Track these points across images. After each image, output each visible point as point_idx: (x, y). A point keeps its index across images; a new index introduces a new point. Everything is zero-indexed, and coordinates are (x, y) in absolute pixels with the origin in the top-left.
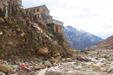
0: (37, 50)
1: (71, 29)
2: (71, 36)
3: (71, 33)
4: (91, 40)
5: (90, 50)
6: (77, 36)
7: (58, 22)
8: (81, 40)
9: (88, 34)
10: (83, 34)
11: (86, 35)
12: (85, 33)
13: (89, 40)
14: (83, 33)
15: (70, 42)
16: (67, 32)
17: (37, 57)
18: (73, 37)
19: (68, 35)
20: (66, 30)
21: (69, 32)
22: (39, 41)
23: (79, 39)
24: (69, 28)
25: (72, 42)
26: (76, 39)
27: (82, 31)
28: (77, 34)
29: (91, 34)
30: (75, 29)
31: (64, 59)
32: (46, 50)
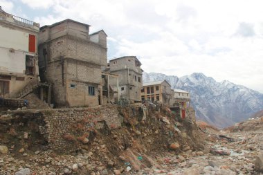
0: (169, 145)
1: (201, 80)
2: (203, 96)
3: (202, 89)
4: (248, 102)
5: (244, 127)
6: (217, 94)
7: (181, 95)
8: (225, 103)
9: (241, 90)
10: (229, 91)
11: (236, 92)
12: (234, 87)
13: (245, 102)
14: (230, 87)
15: (200, 109)
16: (193, 86)
17: (169, 152)
18: (206, 97)
19: (196, 93)
20: (191, 83)
21: (197, 87)
22: (170, 137)
23: (221, 101)
24: (197, 79)
25: (204, 109)
26: (213, 102)
27: (226, 84)
28: (217, 91)
29: (247, 89)
30: (210, 79)
31: (194, 153)
32: (177, 145)
